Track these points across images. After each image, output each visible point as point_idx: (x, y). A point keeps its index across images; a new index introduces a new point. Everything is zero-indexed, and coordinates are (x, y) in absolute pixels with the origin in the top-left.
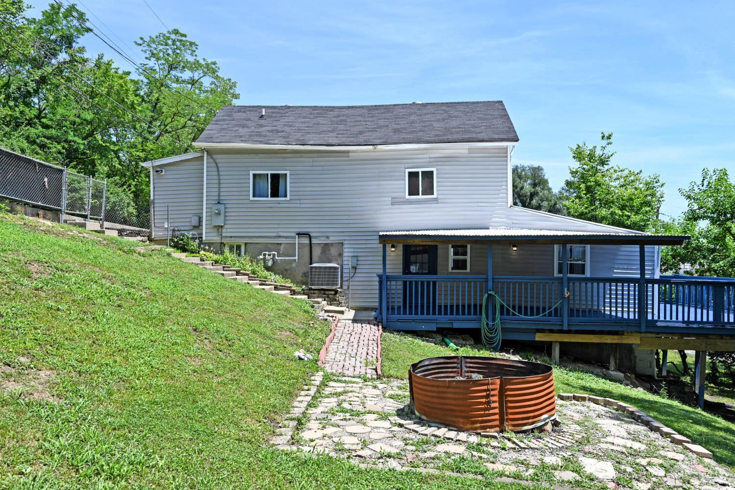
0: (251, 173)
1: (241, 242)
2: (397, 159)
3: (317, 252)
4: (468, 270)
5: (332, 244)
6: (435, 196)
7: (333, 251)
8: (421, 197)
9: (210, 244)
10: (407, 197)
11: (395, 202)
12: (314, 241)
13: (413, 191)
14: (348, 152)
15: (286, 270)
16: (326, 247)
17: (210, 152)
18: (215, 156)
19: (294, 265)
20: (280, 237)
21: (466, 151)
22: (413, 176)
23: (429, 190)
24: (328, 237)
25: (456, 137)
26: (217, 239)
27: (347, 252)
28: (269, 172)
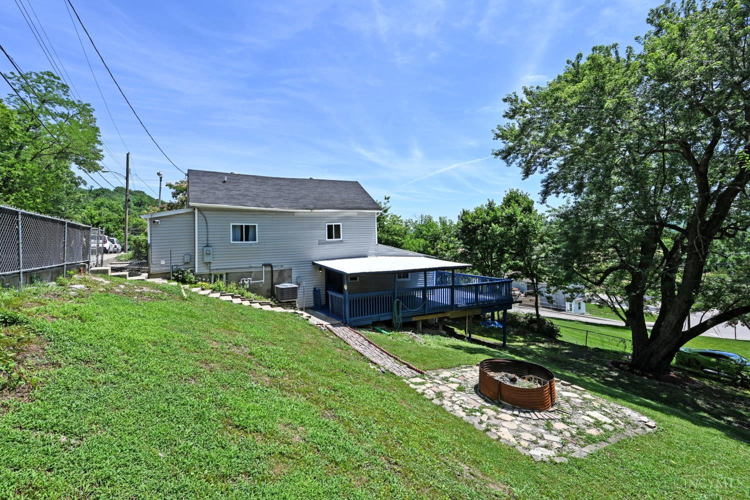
0: (231, 224)
1: (224, 272)
2: (321, 217)
3: (276, 276)
4: (358, 280)
5: (284, 270)
6: (341, 239)
7: (286, 275)
8: (334, 239)
9: (201, 275)
10: (327, 240)
11: (321, 243)
12: (274, 269)
13: (330, 236)
14: (294, 212)
15: (256, 289)
16: (281, 272)
17: (200, 209)
18: (203, 212)
19: (261, 285)
20: (251, 267)
21: (356, 214)
22: (330, 227)
23: (338, 236)
24: (282, 266)
25: (351, 206)
26: (207, 271)
27: (294, 275)
28: (244, 224)
